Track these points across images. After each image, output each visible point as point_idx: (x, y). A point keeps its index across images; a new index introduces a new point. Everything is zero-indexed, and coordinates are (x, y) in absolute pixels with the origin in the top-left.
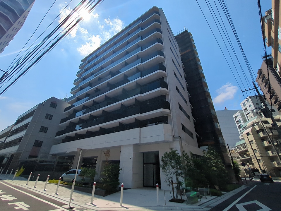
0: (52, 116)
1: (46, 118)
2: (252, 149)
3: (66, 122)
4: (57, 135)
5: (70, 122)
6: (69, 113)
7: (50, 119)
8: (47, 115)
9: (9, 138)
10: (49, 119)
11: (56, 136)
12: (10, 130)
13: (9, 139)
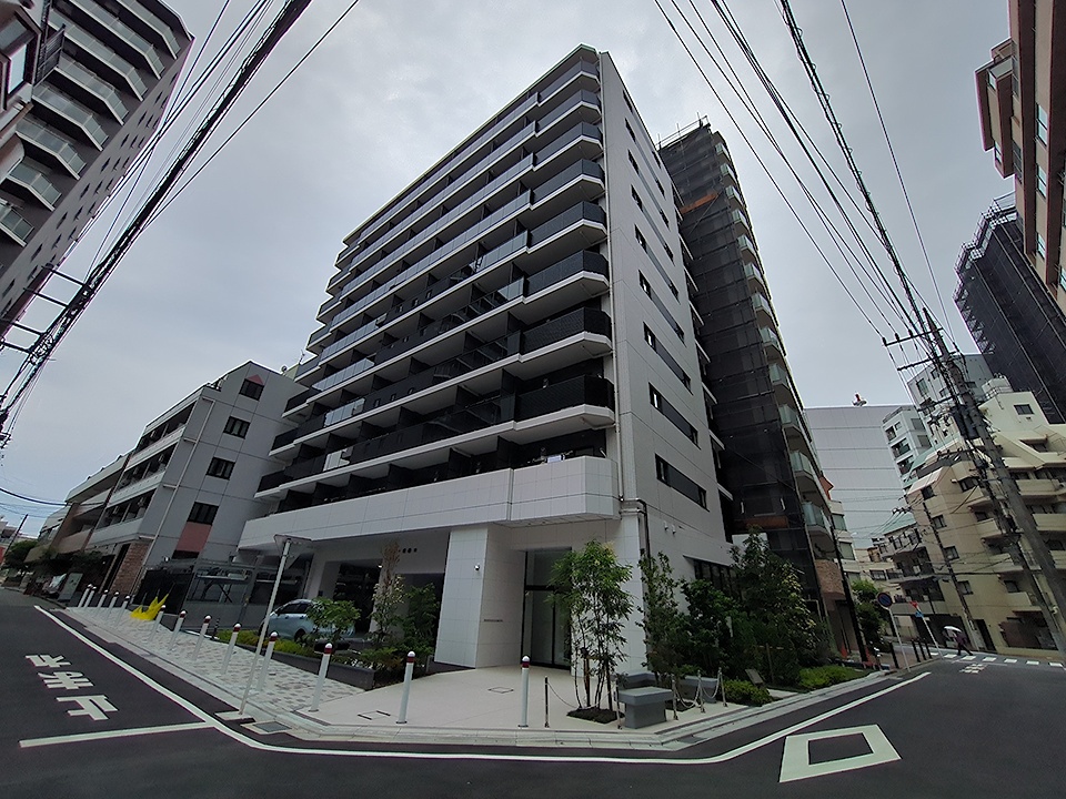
0: (245, 425)
1: (228, 431)
2: (941, 546)
3: (291, 445)
4: (262, 487)
5: (303, 444)
6: (299, 414)
7: (241, 434)
8: (233, 421)
9: (118, 494)
10: (239, 435)
11: (258, 491)
12: (123, 469)
13: (119, 497)
